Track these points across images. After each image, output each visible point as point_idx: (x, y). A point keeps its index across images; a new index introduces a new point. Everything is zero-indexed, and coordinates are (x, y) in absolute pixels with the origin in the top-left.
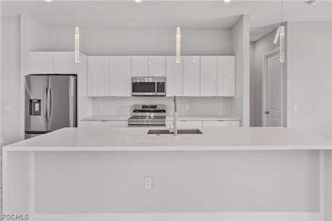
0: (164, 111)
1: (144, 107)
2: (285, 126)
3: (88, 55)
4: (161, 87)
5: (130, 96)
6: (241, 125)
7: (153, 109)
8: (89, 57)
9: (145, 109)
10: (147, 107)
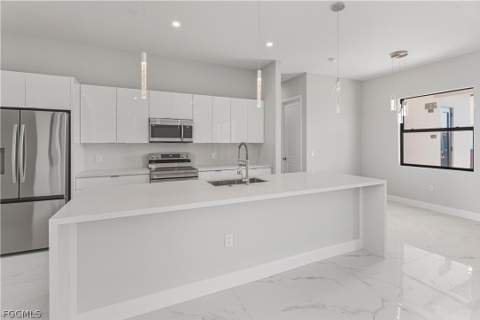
0: (189, 161)
1: (163, 156)
2: (305, 170)
3: (81, 83)
4: (188, 131)
5: (147, 142)
6: (273, 172)
7: (176, 158)
8: (82, 86)
9: (166, 159)
10: (167, 156)
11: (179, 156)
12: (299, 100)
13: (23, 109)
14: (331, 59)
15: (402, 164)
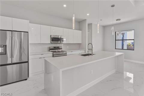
5: (50, 43)
11: (58, 47)
12: (90, 31)
13: (13, 31)
14: (101, 20)
15: (115, 49)
